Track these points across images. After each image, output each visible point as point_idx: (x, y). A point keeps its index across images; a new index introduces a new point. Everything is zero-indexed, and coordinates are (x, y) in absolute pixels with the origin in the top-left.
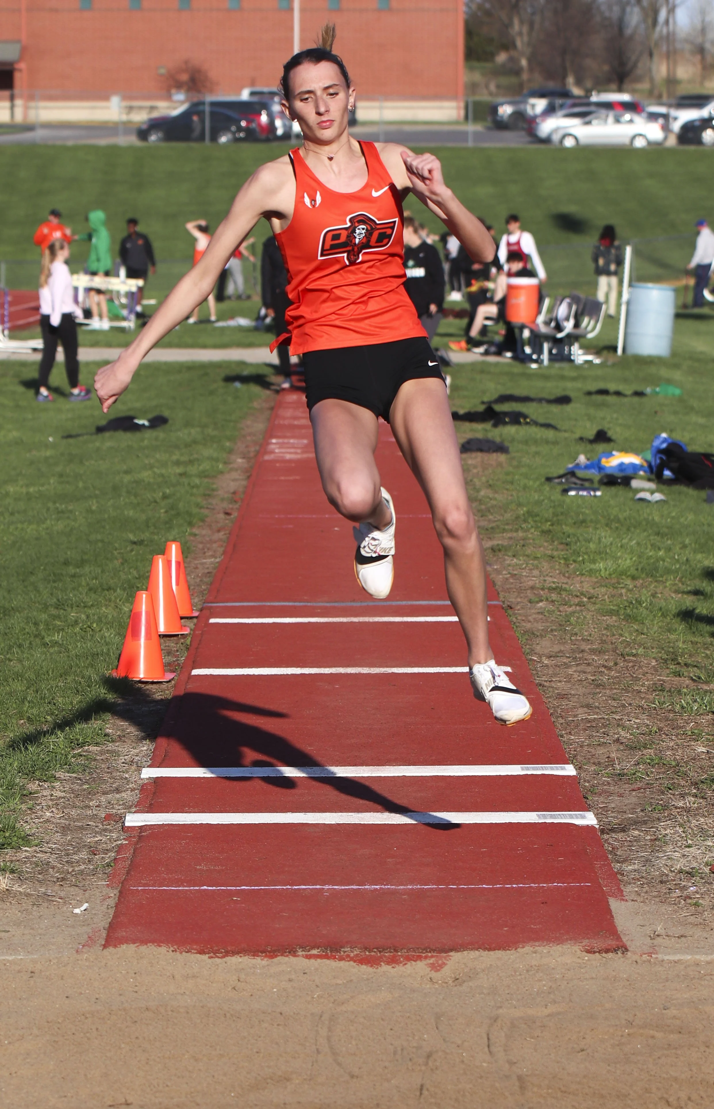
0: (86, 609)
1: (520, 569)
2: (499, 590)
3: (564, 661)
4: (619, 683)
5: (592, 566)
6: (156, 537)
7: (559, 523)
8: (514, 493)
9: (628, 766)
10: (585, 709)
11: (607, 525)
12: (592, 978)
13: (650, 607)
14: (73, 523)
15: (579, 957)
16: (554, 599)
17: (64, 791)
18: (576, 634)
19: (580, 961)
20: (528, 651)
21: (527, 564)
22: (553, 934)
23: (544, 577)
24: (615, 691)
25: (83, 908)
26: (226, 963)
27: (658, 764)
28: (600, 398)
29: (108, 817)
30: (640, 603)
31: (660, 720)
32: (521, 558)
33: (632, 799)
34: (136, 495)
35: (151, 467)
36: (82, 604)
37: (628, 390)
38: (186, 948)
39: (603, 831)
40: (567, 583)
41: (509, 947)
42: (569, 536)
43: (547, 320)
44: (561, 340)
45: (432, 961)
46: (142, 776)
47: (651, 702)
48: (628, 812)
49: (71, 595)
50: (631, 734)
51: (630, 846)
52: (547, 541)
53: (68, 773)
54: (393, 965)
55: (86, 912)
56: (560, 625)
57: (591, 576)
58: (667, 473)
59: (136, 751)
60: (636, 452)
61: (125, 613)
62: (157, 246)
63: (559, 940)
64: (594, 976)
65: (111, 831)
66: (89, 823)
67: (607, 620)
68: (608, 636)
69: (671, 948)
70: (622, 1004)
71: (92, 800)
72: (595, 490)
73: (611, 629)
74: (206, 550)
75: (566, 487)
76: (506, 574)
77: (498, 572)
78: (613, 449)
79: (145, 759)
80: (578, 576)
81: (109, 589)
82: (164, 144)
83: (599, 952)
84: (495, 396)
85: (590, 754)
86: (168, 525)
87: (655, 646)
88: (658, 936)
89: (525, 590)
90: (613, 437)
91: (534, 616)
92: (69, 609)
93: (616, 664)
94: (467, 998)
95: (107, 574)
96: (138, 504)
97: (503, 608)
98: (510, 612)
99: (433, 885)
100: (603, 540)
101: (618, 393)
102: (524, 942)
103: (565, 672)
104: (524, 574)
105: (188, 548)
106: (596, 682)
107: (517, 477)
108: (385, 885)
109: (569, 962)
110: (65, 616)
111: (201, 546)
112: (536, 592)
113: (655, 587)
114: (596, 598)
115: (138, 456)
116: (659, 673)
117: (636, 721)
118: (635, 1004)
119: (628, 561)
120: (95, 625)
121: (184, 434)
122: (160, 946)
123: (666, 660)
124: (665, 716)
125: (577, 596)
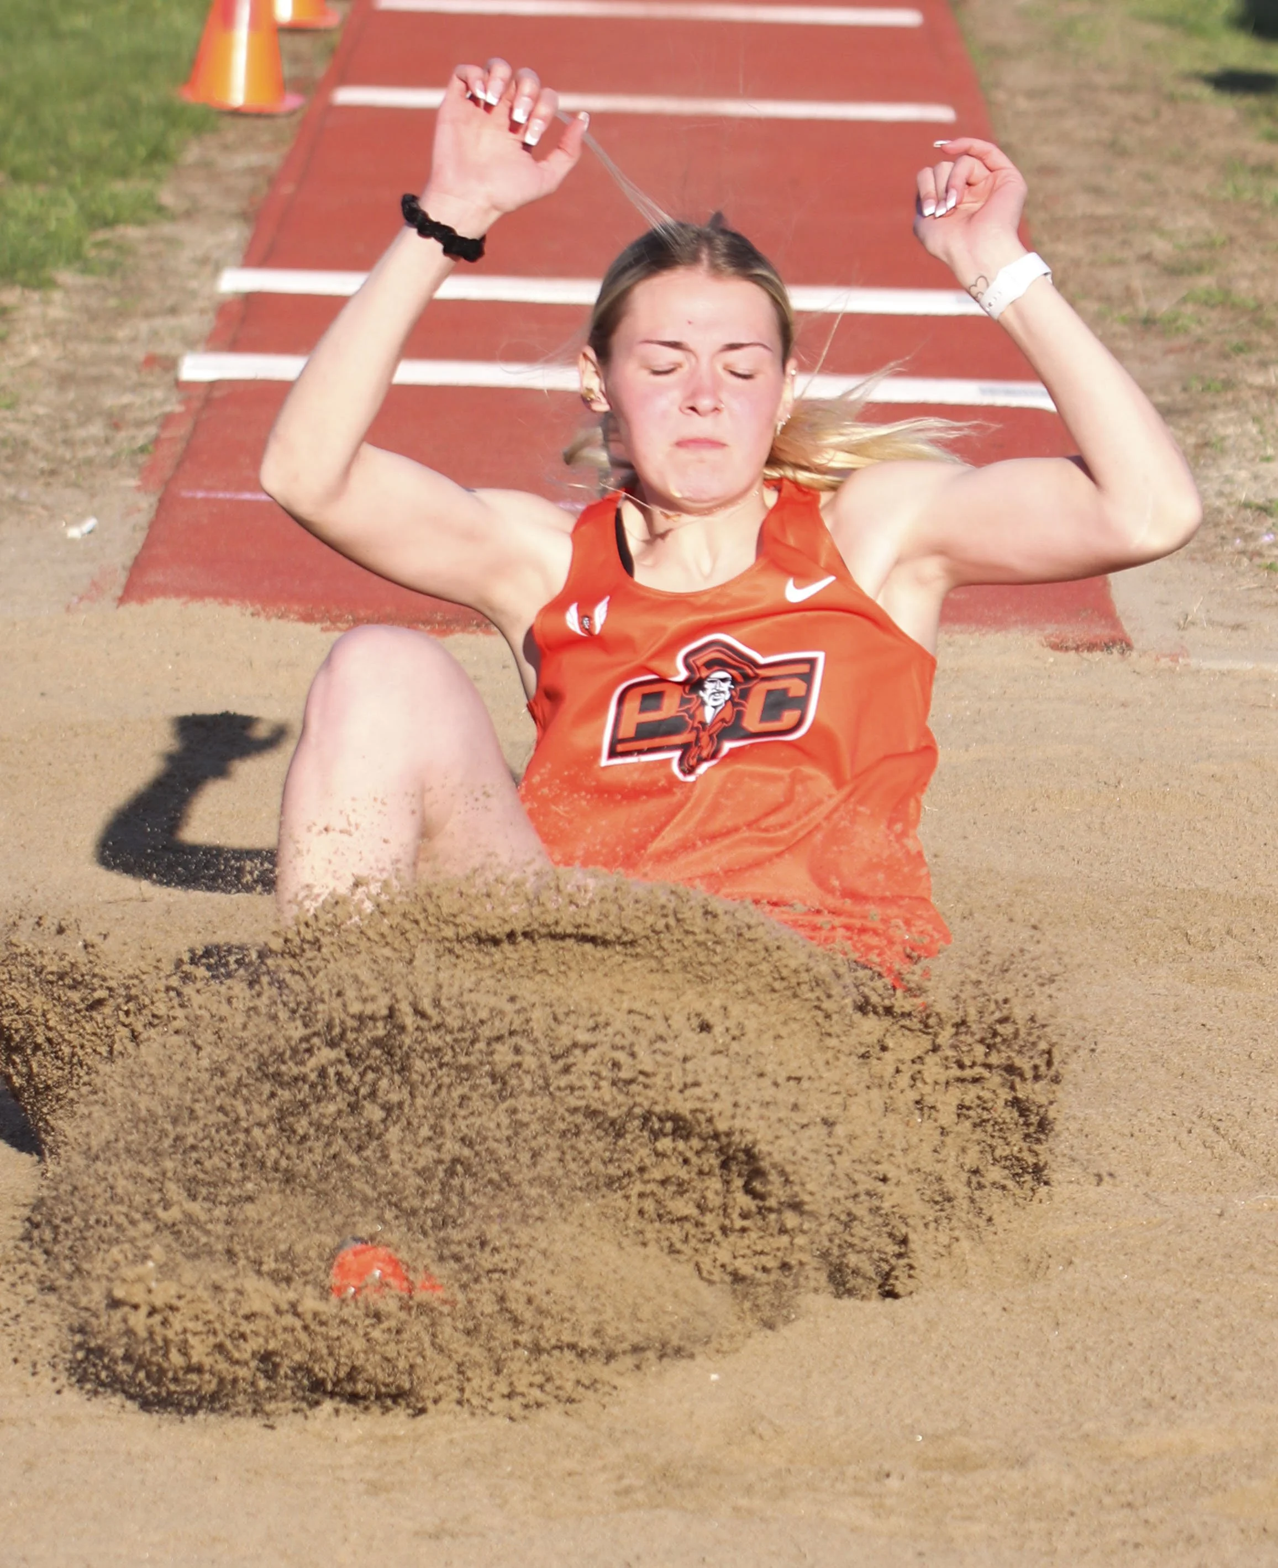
9: (1163, 307)
15: (1037, 656)
17: (70, 309)
18: (1087, 56)
19: (1039, 664)
20: (991, 83)
22: (991, 610)
25: (86, 528)
27: (1223, 304)
29: (151, 361)
31: (1233, 223)
33: (1167, 367)
38: (279, 609)
46: (222, 287)
47: (1218, 188)
50: (1176, 247)
53: (81, 275)
55: (91, 535)
59: (216, 239)
63: (1000, 623)
65: (152, 387)
66: (114, 371)
67: (1150, 32)
68: (1146, 63)
69: (1217, 647)
71: (122, 327)
73: (1156, 50)
79: (231, 256)
83: (1078, 649)
85: (1093, 279)
88: (1193, 623)
91: (1007, 19)
93: (1157, 115)
103: (1058, 126)
106: (1115, 148)
109: (1018, 664)
116: (1240, 135)
117: (1187, 223)
122: (229, 604)
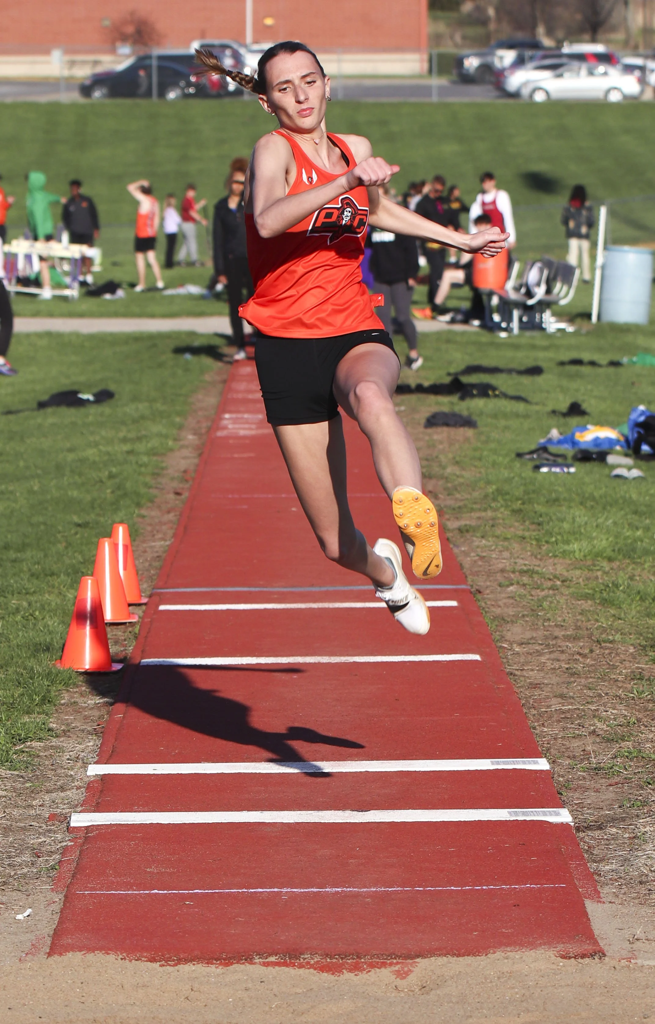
0: (28, 596)
1: (489, 550)
2: (467, 573)
3: (537, 648)
4: (594, 671)
5: (566, 547)
6: (102, 519)
7: (530, 501)
8: (483, 470)
9: (605, 759)
10: (560, 700)
11: (581, 503)
12: (568, 985)
13: (628, 590)
14: (14, 505)
15: (553, 963)
16: (525, 582)
17: (6, 790)
18: (549, 620)
19: (554, 967)
20: (498, 638)
21: (497, 545)
22: (525, 938)
23: (515, 559)
24: (591, 680)
25: (26, 914)
26: (178, 971)
27: (637, 757)
28: (574, 369)
29: (53, 817)
30: (617, 586)
31: (639, 711)
32: (490, 539)
33: (610, 794)
34: (80, 475)
35: (96, 444)
36: (24, 591)
37: (603, 359)
38: (136, 956)
39: (578, 829)
40: (539, 566)
41: (479, 952)
42: (541, 516)
43: (517, 286)
44: (532, 307)
45: (397, 968)
46: (89, 773)
47: (629, 692)
48: (605, 808)
49: (12, 581)
50: (608, 726)
51: (608, 845)
52: (517, 521)
53: (10, 770)
54: (356, 973)
55: (29, 918)
56: (532, 610)
57: (564, 558)
58: (645, 448)
59: (81, 746)
60: (612, 425)
61: (69, 600)
62: (102, 208)
63: (532, 946)
64: (569, 983)
65: (55, 832)
66: (33, 824)
67: (582, 604)
68: (583, 621)
69: (651, 952)
70: (599, 1013)
71: (34, 799)
72: (568, 466)
73: (586, 615)
74: (155, 532)
75: (538, 463)
76: (474, 557)
77: (466, 554)
78: (588, 423)
79: (92, 755)
80: (551, 557)
81: (52, 574)
82: (108, 101)
83: (575, 958)
84: (462, 367)
85: (565, 747)
86: (115, 506)
87: (632, 631)
88: (637, 940)
89: (494, 573)
90: (588, 410)
91: (504, 601)
92: (10, 596)
93: (591, 651)
94: (435, 1007)
95: (50, 558)
96: (83, 484)
97: (471, 593)
98: (479, 596)
99: (398, 887)
100: (578, 519)
101: (593, 363)
102: (496, 948)
103: (538, 660)
104: (494, 556)
105: (136, 531)
106: (570, 671)
107: (485, 453)
108: (347, 888)
109: (543, 967)
110: (6, 604)
111: (149, 528)
112: (506, 575)
113: (633, 569)
114: (570, 581)
115: (82, 433)
116: (637, 661)
117: (613, 712)
118: (614, 1013)
119: (604, 542)
120: (37, 613)
121: (131, 409)
122: (108, 954)
123: (644, 647)
124: (644, 707)
125: (550, 579)
